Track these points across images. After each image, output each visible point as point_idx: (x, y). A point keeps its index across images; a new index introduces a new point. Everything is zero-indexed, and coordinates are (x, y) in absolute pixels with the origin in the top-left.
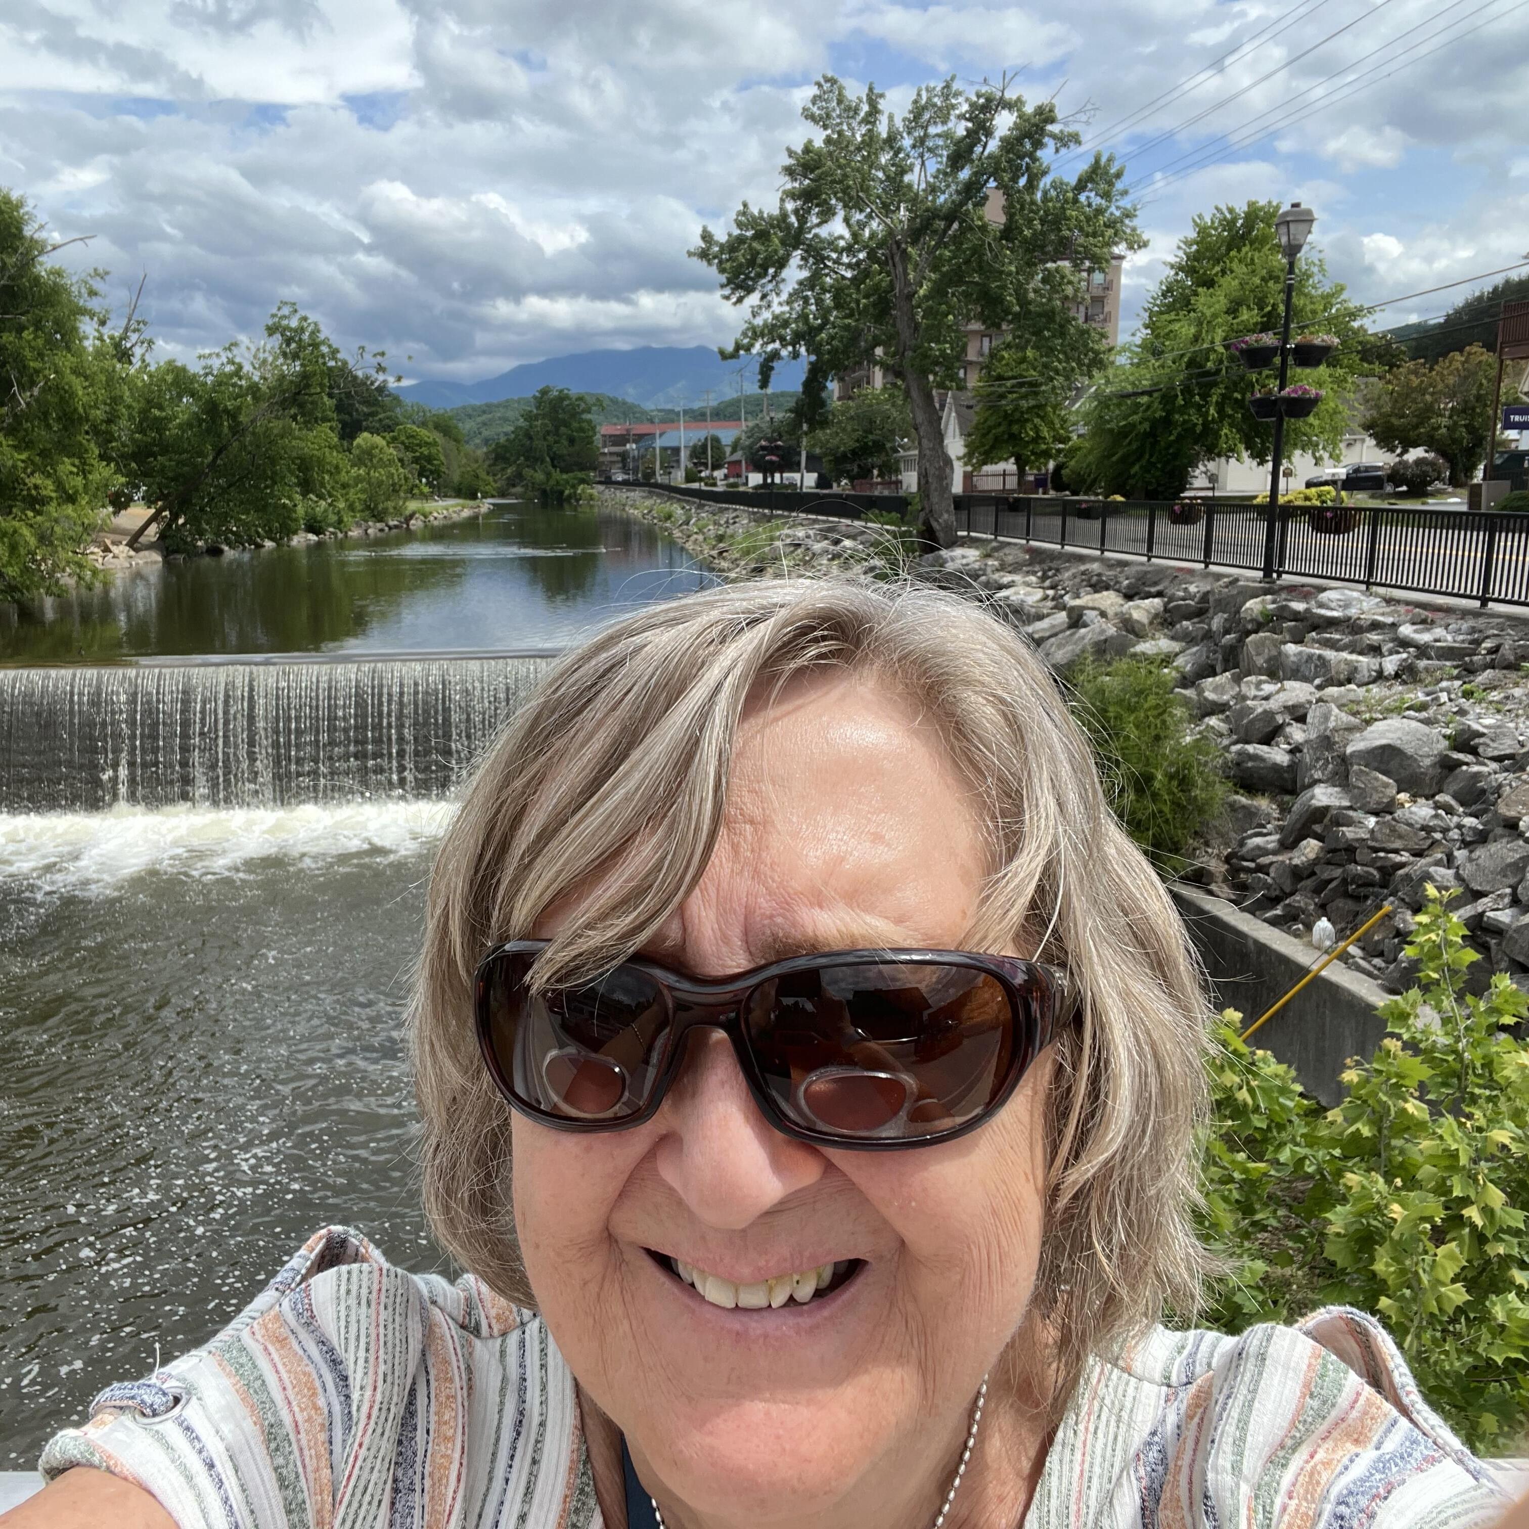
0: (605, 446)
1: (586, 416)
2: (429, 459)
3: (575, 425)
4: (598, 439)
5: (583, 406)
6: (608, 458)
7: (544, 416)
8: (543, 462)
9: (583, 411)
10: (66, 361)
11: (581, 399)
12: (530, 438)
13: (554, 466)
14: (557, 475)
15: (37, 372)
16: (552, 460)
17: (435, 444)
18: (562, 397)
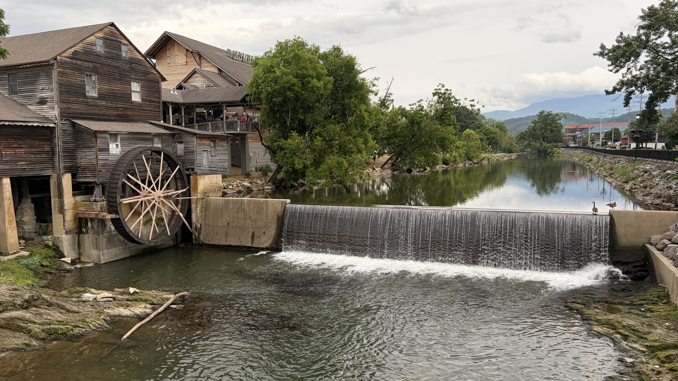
0: (566, 133)
1: (559, 121)
2: (493, 138)
3: (554, 125)
4: (563, 131)
5: (557, 117)
6: (568, 138)
7: (541, 122)
8: (539, 139)
9: (557, 120)
10: (363, 107)
11: (557, 115)
12: (535, 130)
13: (544, 141)
14: (545, 144)
15: (354, 111)
16: (543, 139)
17: (496, 133)
18: (549, 114)
